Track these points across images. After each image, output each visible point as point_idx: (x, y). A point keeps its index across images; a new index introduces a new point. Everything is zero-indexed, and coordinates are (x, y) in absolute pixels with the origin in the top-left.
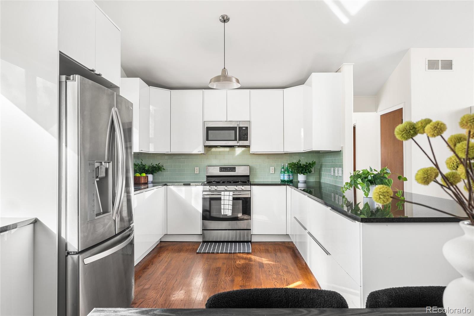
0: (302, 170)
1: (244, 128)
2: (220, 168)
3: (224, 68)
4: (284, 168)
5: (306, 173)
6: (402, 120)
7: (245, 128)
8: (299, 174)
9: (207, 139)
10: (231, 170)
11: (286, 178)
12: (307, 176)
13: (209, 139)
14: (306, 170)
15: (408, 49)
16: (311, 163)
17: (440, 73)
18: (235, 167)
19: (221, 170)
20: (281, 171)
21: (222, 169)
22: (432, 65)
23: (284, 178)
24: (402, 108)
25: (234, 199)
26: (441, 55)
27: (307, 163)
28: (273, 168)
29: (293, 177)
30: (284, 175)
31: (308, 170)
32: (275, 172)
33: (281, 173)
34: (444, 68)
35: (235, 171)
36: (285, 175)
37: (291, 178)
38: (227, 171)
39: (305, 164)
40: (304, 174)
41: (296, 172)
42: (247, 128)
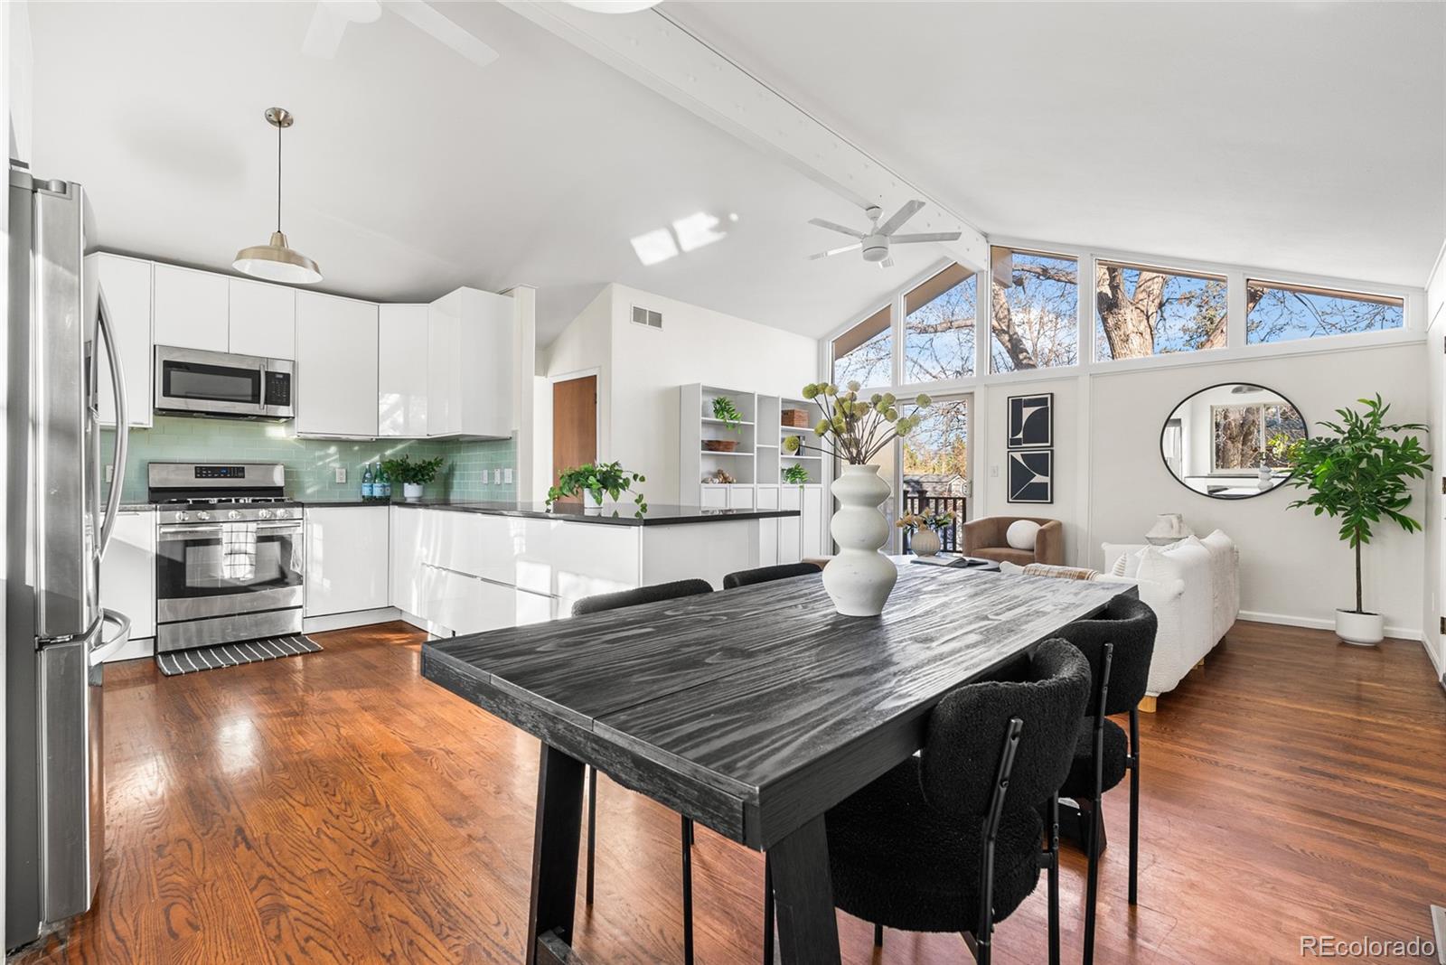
0: (415, 476)
1: (278, 376)
2: (196, 468)
3: (279, 232)
4: (370, 472)
5: (424, 481)
6: (596, 395)
7: (281, 376)
8: (406, 484)
9: (167, 393)
10: (230, 473)
11: (377, 492)
12: (424, 488)
13: (172, 393)
14: (423, 476)
15: (608, 284)
16: (433, 461)
17: (646, 329)
18: (243, 468)
19: (201, 473)
20: (365, 477)
21: (201, 471)
22: (639, 315)
23: (372, 493)
24: (595, 376)
25: (262, 539)
26: (650, 304)
27: (424, 462)
28: (344, 470)
29: (392, 492)
30: (372, 486)
31: (428, 475)
32: (349, 481)
33: (364, 482)
34: (652, 323)
35: (244, 477)
36: (374, 485)
37: (388, 493)
38: (219, 477)
39: (419, 462)
40: (418, 484)
41: (400, 479)
42: (287, 377)
